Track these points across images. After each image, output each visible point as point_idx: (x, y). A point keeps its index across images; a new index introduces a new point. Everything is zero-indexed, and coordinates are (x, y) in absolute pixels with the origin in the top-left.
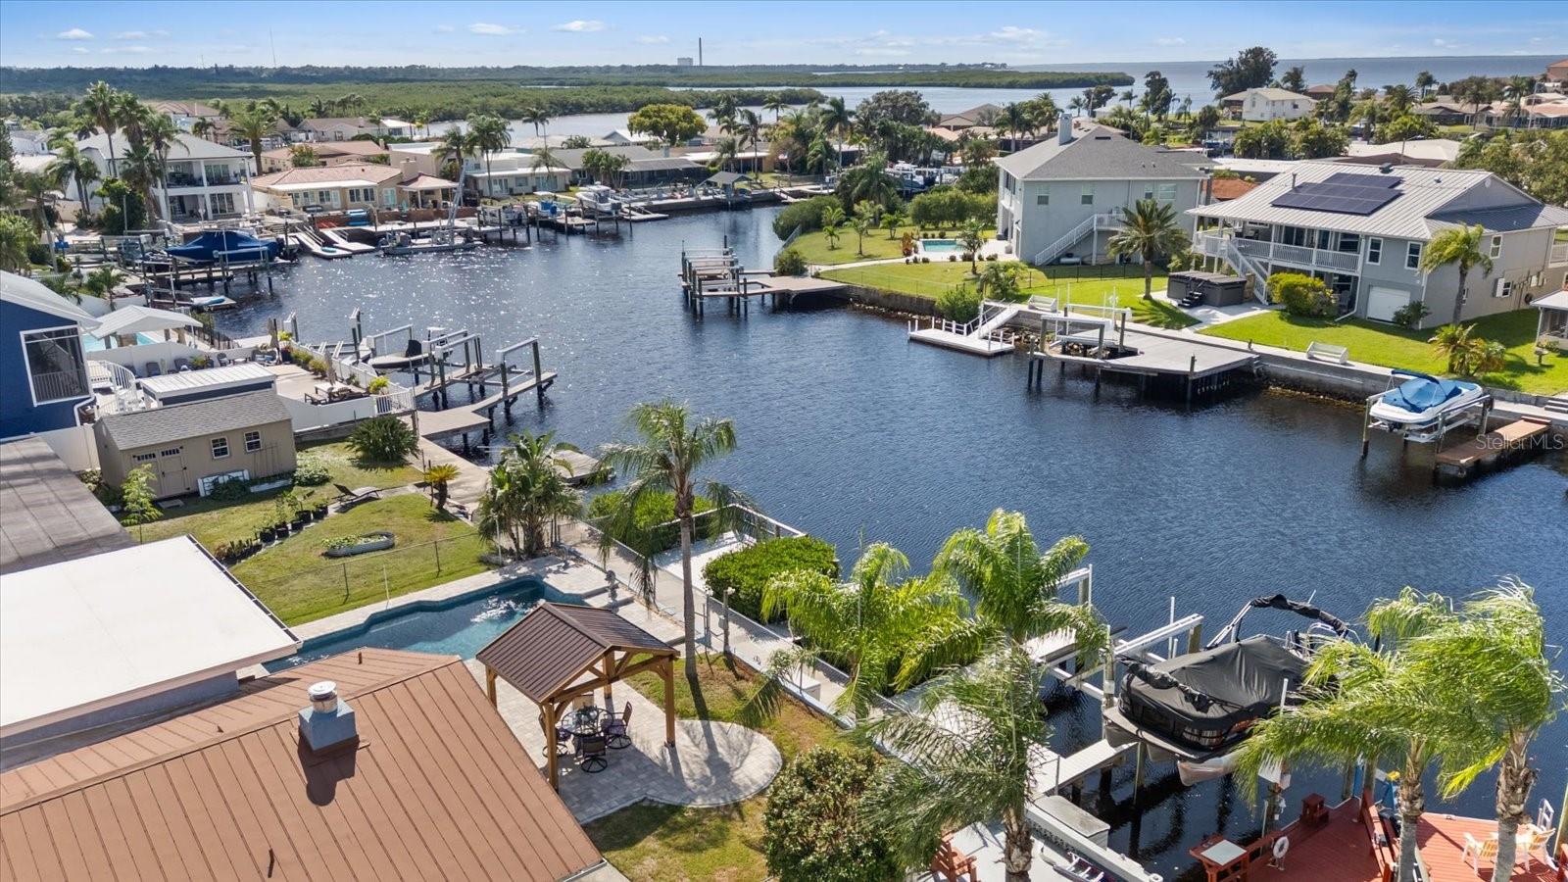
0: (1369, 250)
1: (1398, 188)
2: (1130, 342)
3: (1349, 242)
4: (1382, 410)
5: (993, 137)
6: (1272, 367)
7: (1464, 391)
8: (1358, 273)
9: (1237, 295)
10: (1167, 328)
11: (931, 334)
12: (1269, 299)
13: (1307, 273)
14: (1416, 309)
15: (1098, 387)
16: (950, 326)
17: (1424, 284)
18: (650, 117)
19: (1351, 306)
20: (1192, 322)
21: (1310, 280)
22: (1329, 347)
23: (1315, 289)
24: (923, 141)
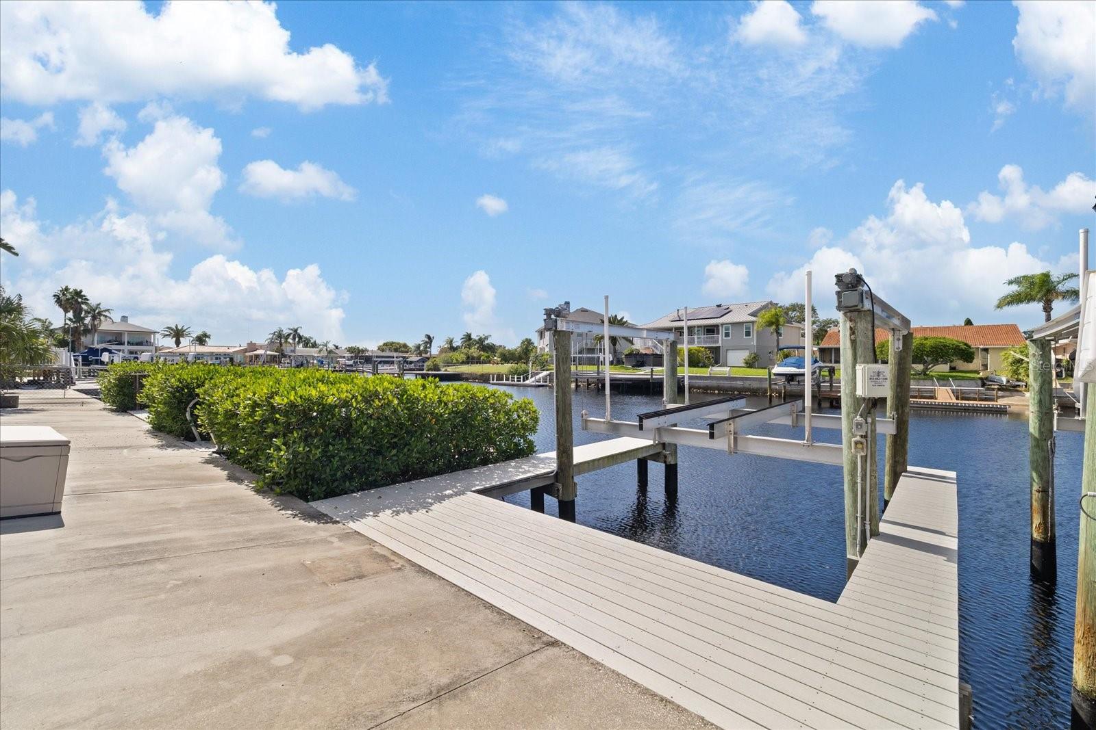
0: (724, 331)
1: (729, 310)
3: (714, 330)
6: (691, 381)
8: (720, 344)
14: (754, 357)
16: (514, 378)
17: (755, 344)
19: (718, 362)
23: (701, 351)
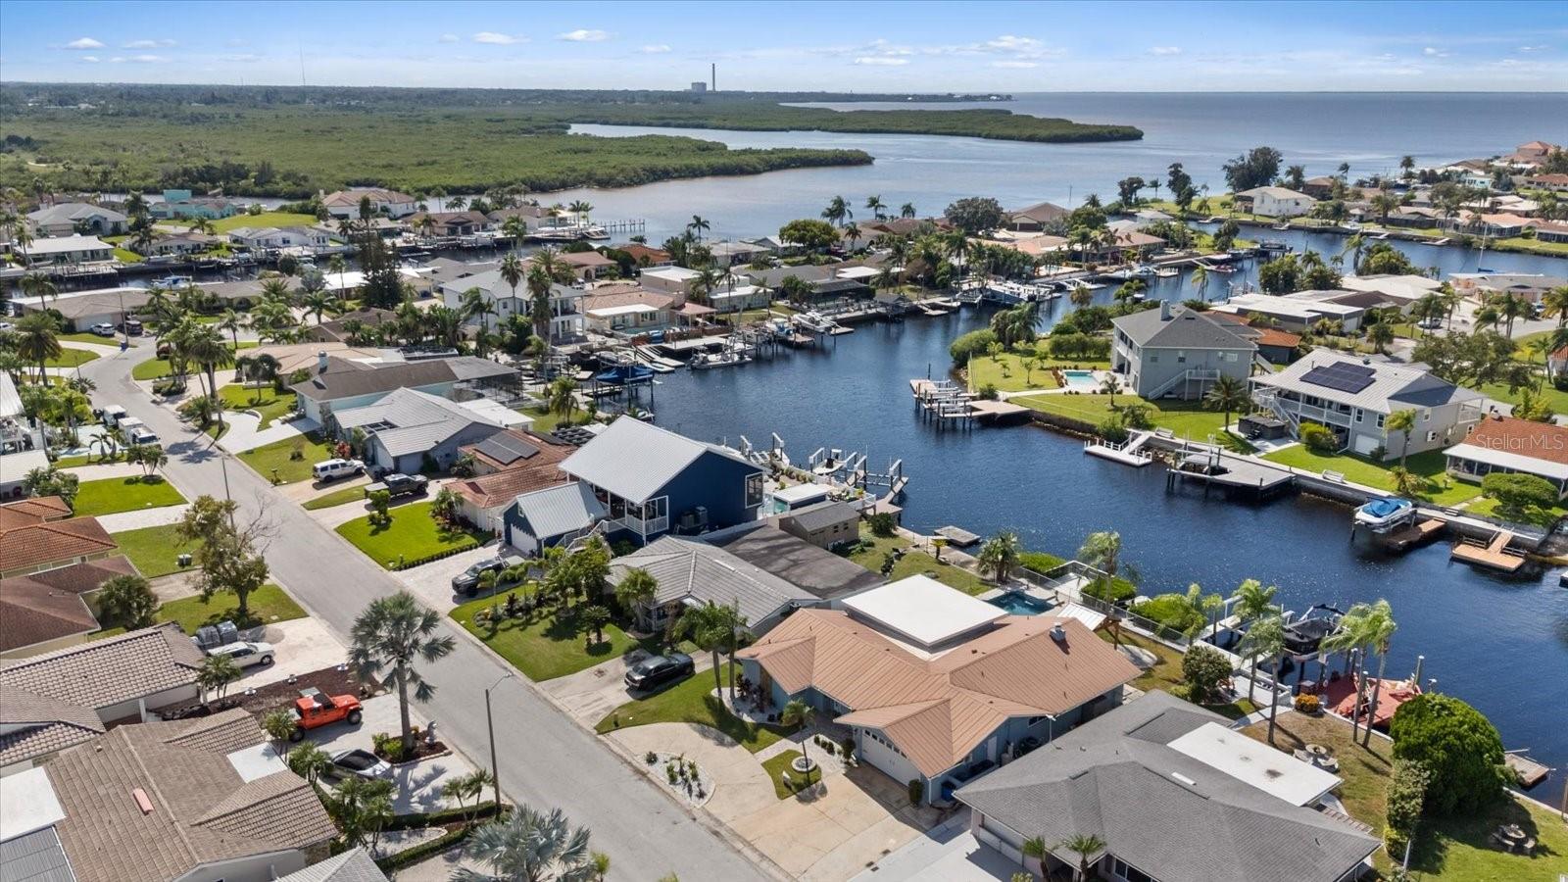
0: (1356, 415)
1: (1373, 376)
2: (1223, 464)
3: (1345, 408)
4: (1362, 516)
5: (1065, 248)
6: (1302, 481)
7: (1402, 506)
8: (1350, 426)
9: (1280, 434)
10: (1242, 453)
11: (1097, 449)
12: (1299, 436)
13: (1320, 423)
14: (1381, 451)
15: (1207, 491)
16: (1109, 445)
17: (1386, 437)
18: (799, 230)
19: (1346, 442)
20: (1256, 450)
21: (1323, 429)
22: (1336, 473)
23: (1325, 435)
24: (1019, 261)
